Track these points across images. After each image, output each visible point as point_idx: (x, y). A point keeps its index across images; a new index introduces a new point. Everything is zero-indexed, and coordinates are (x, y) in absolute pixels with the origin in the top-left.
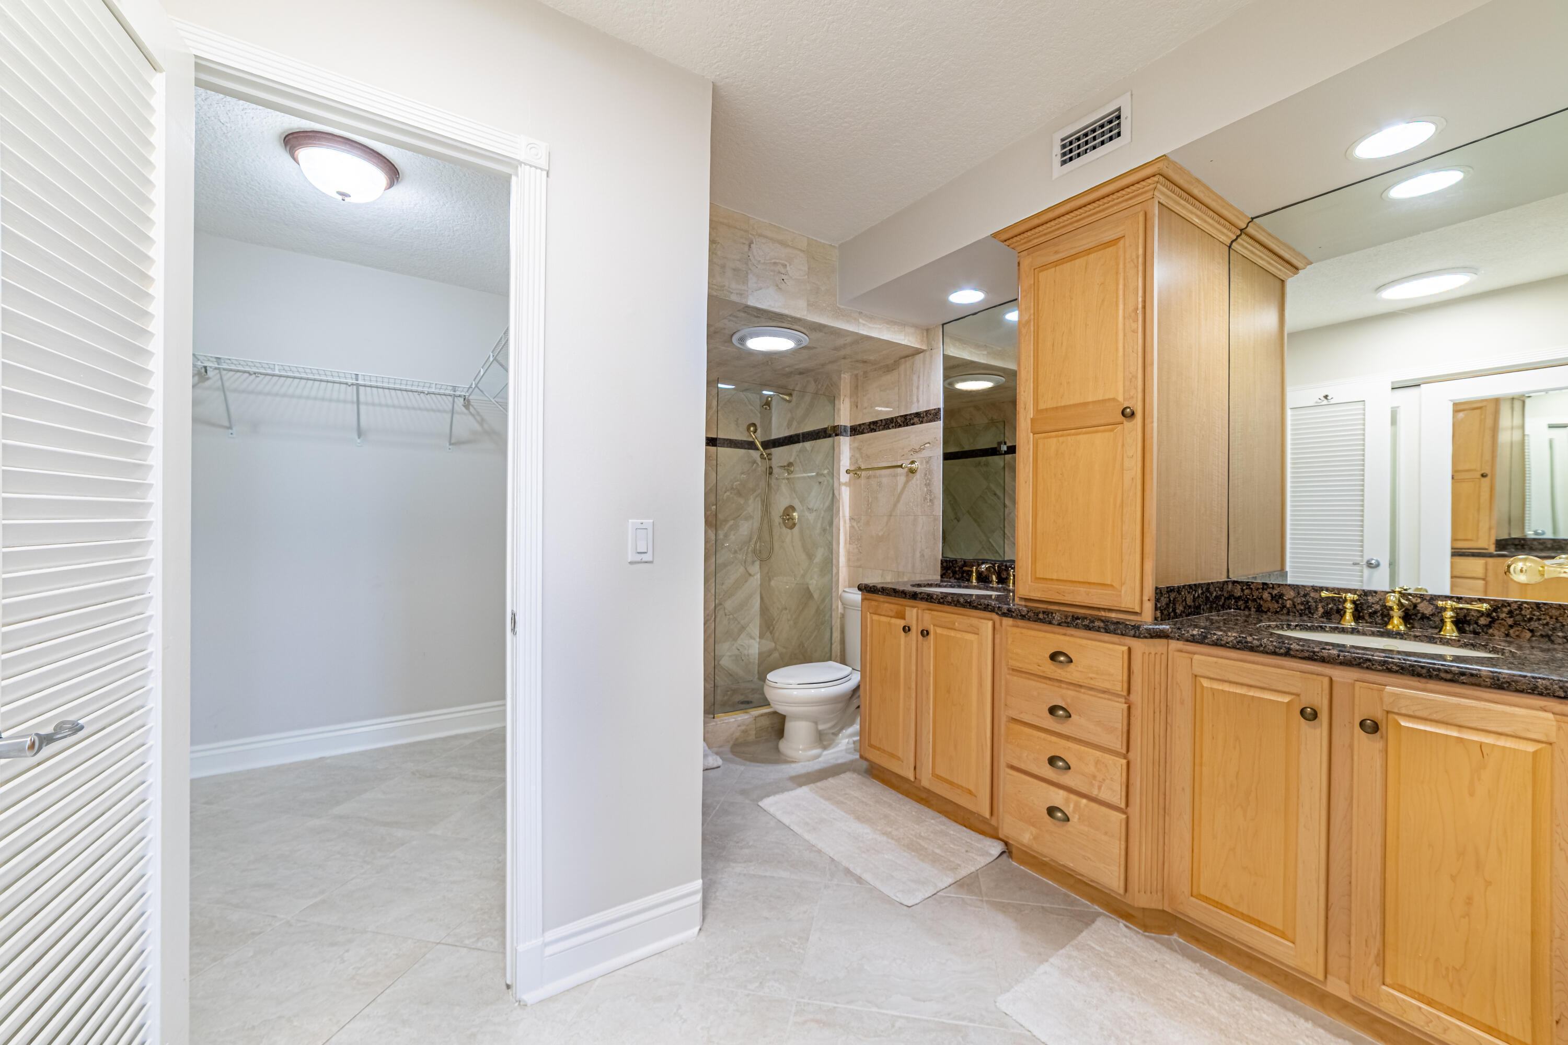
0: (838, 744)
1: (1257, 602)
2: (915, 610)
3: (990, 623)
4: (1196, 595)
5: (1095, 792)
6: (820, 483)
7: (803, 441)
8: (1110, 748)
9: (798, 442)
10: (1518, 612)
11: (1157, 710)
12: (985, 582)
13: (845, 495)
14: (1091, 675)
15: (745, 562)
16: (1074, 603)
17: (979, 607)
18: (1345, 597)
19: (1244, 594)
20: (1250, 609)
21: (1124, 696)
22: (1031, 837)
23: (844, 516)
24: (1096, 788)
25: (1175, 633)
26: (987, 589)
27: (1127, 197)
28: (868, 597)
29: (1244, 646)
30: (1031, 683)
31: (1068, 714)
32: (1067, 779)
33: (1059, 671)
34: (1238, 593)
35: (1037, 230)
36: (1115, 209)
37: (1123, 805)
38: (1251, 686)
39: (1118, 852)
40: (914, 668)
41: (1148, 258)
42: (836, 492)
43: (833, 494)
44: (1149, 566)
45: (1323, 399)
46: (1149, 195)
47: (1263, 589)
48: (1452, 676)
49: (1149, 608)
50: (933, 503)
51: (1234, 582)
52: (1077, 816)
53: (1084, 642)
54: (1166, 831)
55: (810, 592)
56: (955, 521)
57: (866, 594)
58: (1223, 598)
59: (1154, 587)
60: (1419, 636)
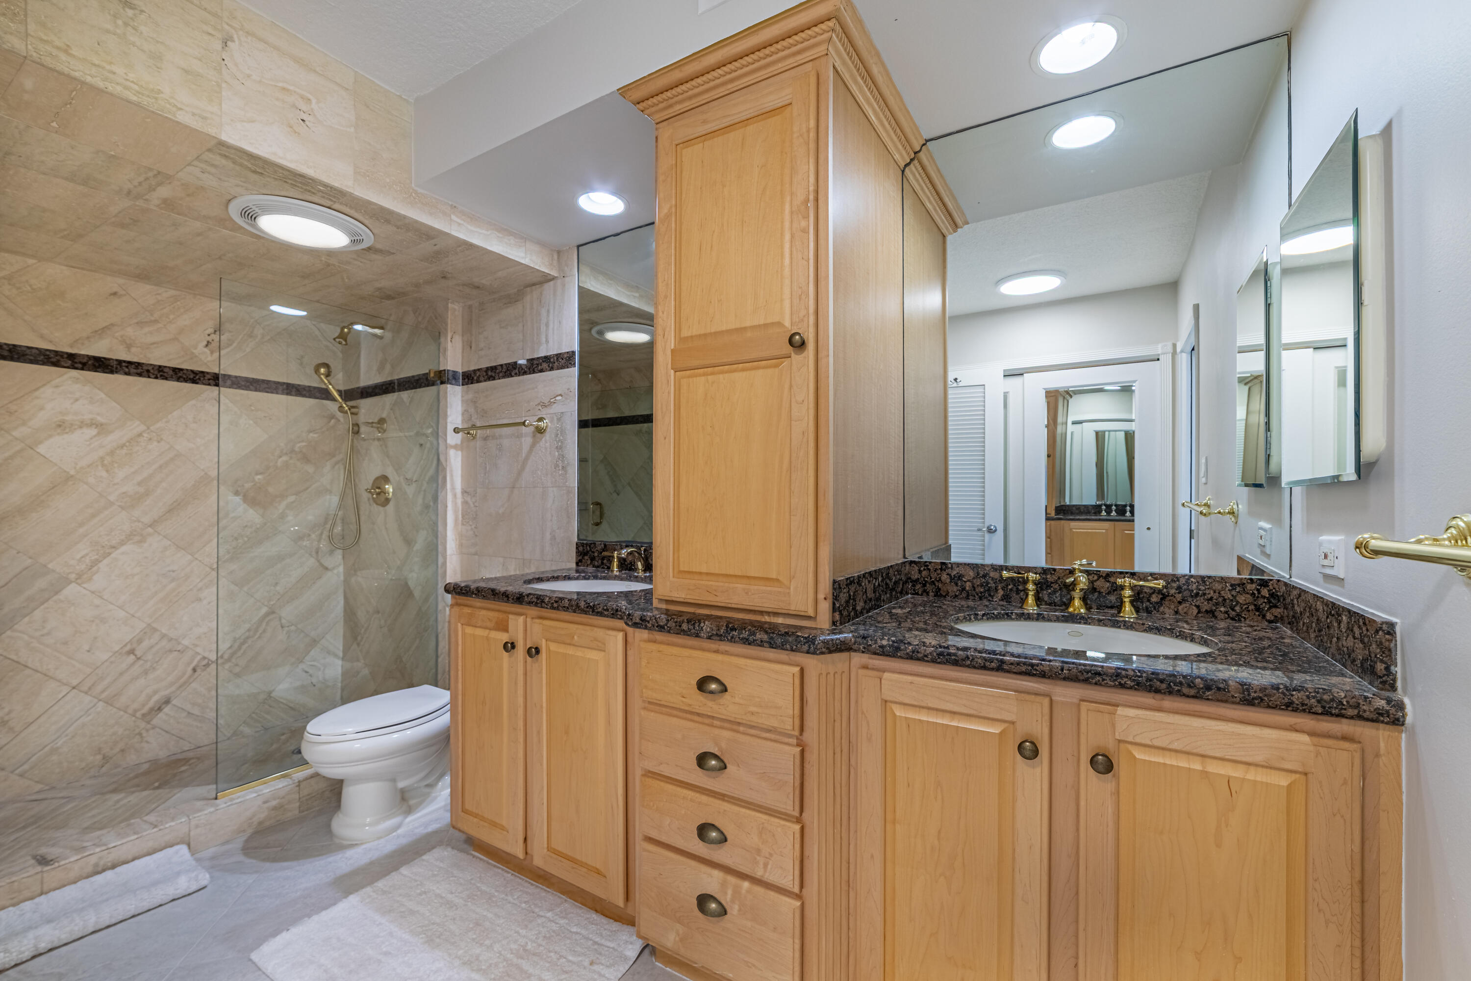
0: (435, 798)
1: (935, 584)
2: (521, 619)
3: (620, 636)
4: (877, 584)
5: (759, 873)
6: (421, 445)
7: (399, 391)
8: (779, 809)
9: (393, 391)
10: (1186, 587)
11: (838, 750)
12: (630, 569)
13: (455, 462)
14: (752, 709)
15: (317, 553)
16: (730, 606)
17: (606, 613)
18: (1027, 578)
19: (921, 576)
20: (928, 594)
21: (797, 737)
22: (677, 939)
23: (453, 489)
24: (761, 866)
25: (860, 644)
26: (630, 579)
27: (794, 49)
28: (459, 601)
29: (947, 660)
30: (674, 720)
31: (722, 764)
32: (721, 855)
33: (710, 704)
34: (915, 576)
35: (679, 90)
36: (780, 66)
37: (796, 890)
38: (953, 713)
39: (792, 954)
40: (521, 700)
41: (821, 135)
42: (442, 458)
43: (438, 459)
44: (825, 553)
45: (953, 381)
46: (822, 49)
47: (941, 569)
48: (1196, 691)
49: (825, 607)
50: (566, 472)
51: (911, 562)
52: (736, 907)
53: (742, 661)
54: (851, 911)
55: (409, 588)
56: (615, 495)
57: (457, 597)
58: (901, 582)
59: (832, 580)
60: (1103, 620)
